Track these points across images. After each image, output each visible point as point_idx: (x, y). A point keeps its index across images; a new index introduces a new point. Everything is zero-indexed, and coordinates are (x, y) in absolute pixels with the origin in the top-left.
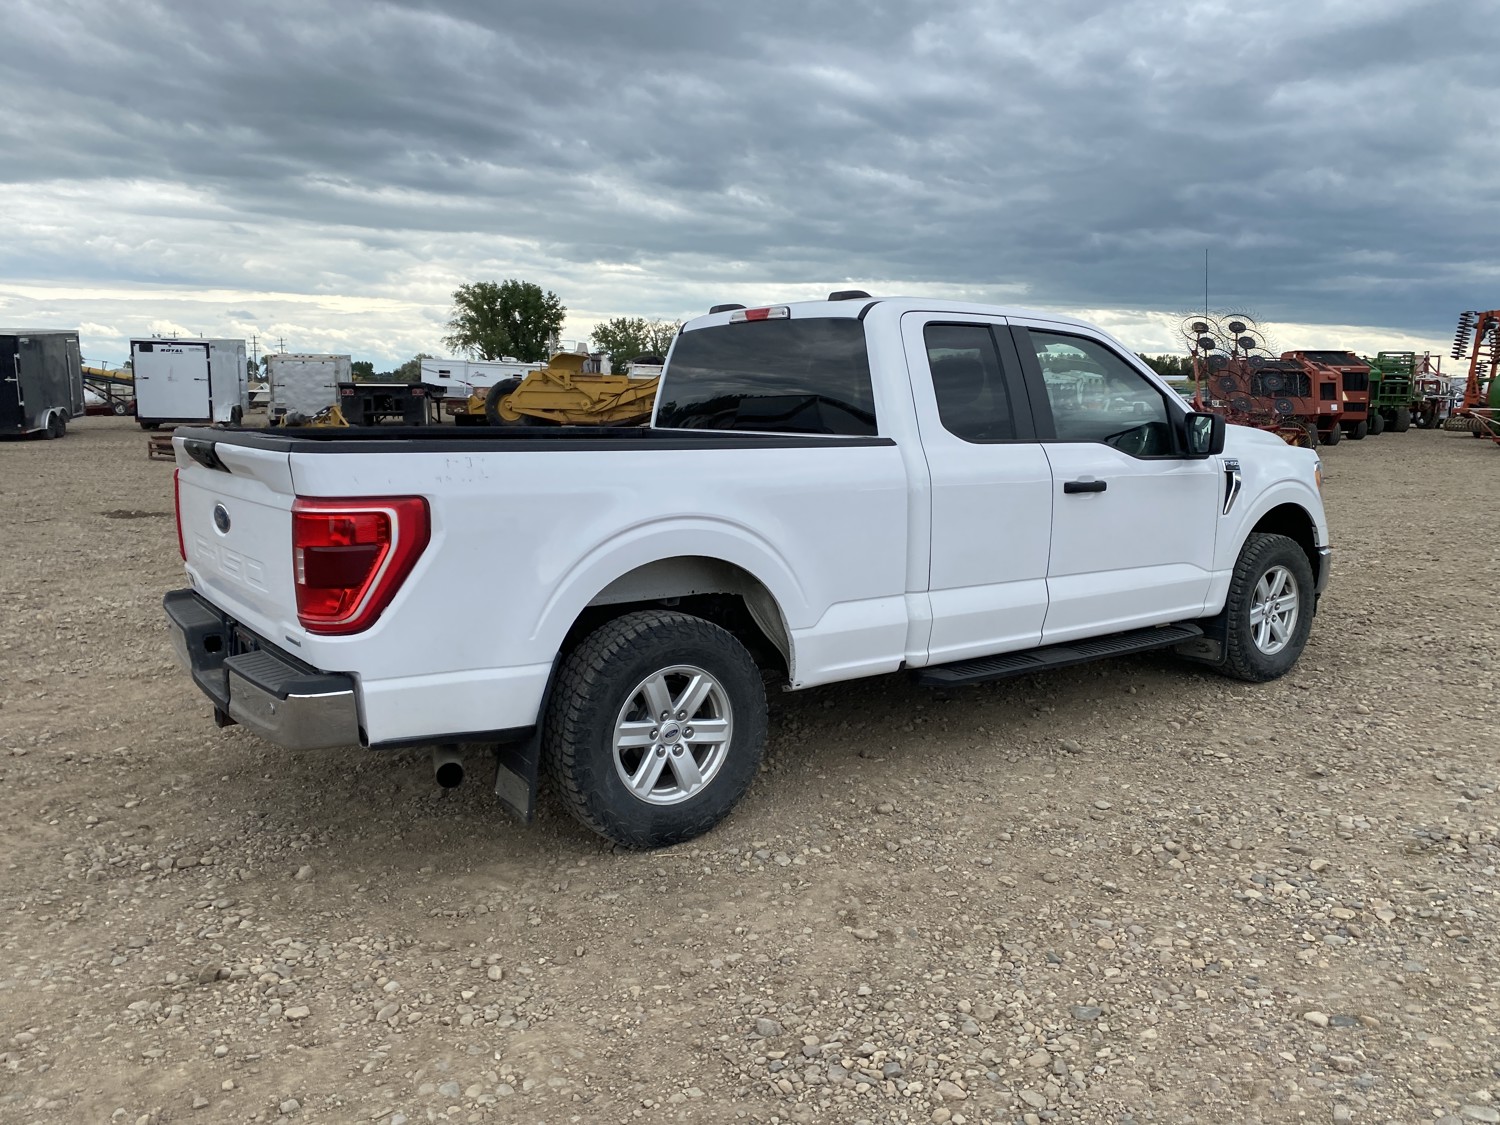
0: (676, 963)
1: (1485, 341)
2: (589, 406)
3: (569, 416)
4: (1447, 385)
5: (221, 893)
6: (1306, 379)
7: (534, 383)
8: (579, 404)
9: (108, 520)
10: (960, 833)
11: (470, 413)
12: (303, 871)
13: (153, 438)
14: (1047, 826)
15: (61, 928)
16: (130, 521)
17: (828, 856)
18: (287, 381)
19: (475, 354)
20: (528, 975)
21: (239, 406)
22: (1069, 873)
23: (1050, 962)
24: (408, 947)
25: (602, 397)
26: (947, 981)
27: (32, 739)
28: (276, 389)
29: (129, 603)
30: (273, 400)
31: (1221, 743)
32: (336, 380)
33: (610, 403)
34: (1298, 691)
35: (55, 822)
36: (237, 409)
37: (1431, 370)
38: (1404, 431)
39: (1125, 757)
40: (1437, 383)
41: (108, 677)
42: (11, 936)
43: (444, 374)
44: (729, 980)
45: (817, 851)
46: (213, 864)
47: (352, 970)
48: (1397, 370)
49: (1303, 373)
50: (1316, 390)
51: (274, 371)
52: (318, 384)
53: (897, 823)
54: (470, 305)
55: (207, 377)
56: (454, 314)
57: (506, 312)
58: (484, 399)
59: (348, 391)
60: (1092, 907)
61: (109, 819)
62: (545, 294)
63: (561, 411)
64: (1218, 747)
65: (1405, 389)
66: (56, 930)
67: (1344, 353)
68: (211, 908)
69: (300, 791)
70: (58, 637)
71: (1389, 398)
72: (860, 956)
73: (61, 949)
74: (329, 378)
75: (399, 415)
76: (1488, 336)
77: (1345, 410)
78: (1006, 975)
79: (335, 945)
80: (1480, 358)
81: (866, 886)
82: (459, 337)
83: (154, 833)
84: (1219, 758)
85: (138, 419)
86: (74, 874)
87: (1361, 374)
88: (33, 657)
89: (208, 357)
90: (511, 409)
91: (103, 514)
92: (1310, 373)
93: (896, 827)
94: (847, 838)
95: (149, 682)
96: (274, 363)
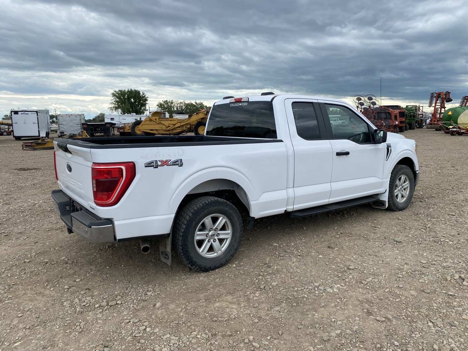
0: (318, 335)
1: (438, 102)
2: (165, 128)
3: (159, 132)
4: (425, 115)
5: (132, 316)
6: (390, 114)
7: (147, 121)
8: (162, 128)
9: (19, 172)
10: (384, 276)
11: (126, 132)
12: (158, 305)
13: (23, 143)
14: (411, 271)
15: (76, 335)
16: (26, 172)
17: (345, 288)
18: (64, 123)
19: (119, 112)
20: (268, 344)
21: (48, 132)
22: (432, 289)
23: (452, 326)
24: (215, 335)
25: (169, 125)
26: (422, 337)
27: (29, 255)
28: (60, 126)
29: (41, 201)
30: (59, 129)
31: (443, 236)
32: (80, 122)
33: (172, 127)
34: (452, 216)
35: (53, 289)
36: (47, 132)
37: (420, 111)
38: (414, 129)
39: (416, 243)
40: (422, 114)
41: (48, 230)
42: (59, 340)
43: (112, 119)
44: (343, 342)
45: (339, 286)
46: (122, 303)
47: (201, 347)
48: (411, 111)
49: (389, 112)
50: (393, 118)
51: (59, 119)
52: (75, 124)
53: (359, 273)
54: (117, 97)
55: (37, 122)
56: (112, 100)
57: (129, 98)
58: (130, 127)
59: (85, 125)
60: (449, 302)
61: (73, 286)
62: (141, 93)
63: (156, 130)
64: (443, 238)
65: (414, 116)
66: (74, 337)
67: (397, 106)
68: (131, 323)
69: (137, 271)
70: (21, 215)
71: (410, 120)
72: (383, 328)
73: (81, 345)
74: (78, 121)
75: (102, 133)
76: (439, 100)
77: (400, 123)
78: (440, 333)
79: (188, 336)
80: (437, 106)
81: (366, 299)
82: (114, 107)
83: (92, 291)
84: (447, 242)
85: (14, 137)
86: (70, 311)
87: (403, 112)
88: (16, 223)
89: (37, 115)
90: (139, 130)
91: (16, 169)
92: (391, 112)
93: (359, 274)
94: (347, 280)
95: (63, 231)
96: (59, 117)
